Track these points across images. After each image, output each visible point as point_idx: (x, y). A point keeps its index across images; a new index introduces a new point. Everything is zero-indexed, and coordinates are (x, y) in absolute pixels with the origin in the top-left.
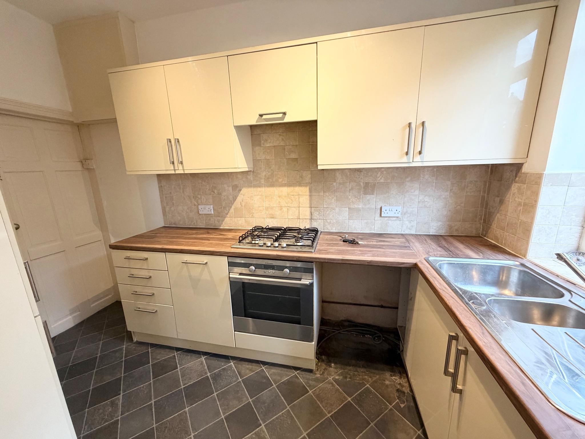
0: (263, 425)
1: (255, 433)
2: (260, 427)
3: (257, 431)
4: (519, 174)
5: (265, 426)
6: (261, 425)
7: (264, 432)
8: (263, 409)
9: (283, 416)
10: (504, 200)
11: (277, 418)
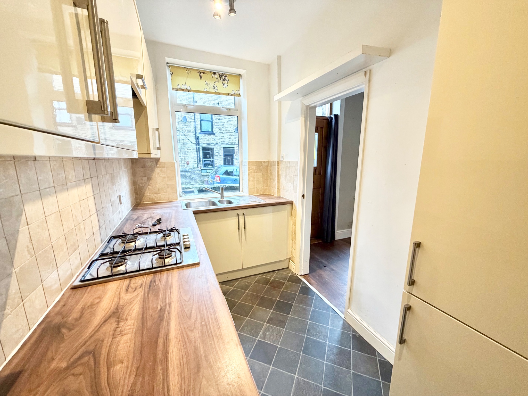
0: (258, 339)
1: (264, 340)
2: (259, 339)
3: (262, 339)
4: (159, 163)
5: (257, 337)
6: (258, 340)
7: (260, 336)
8: (248, 346)
9: (245, 332)
10: (151, 177)
11: (248, 334)
